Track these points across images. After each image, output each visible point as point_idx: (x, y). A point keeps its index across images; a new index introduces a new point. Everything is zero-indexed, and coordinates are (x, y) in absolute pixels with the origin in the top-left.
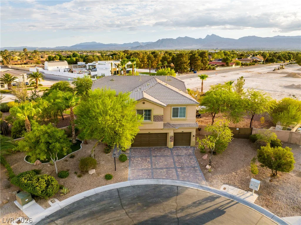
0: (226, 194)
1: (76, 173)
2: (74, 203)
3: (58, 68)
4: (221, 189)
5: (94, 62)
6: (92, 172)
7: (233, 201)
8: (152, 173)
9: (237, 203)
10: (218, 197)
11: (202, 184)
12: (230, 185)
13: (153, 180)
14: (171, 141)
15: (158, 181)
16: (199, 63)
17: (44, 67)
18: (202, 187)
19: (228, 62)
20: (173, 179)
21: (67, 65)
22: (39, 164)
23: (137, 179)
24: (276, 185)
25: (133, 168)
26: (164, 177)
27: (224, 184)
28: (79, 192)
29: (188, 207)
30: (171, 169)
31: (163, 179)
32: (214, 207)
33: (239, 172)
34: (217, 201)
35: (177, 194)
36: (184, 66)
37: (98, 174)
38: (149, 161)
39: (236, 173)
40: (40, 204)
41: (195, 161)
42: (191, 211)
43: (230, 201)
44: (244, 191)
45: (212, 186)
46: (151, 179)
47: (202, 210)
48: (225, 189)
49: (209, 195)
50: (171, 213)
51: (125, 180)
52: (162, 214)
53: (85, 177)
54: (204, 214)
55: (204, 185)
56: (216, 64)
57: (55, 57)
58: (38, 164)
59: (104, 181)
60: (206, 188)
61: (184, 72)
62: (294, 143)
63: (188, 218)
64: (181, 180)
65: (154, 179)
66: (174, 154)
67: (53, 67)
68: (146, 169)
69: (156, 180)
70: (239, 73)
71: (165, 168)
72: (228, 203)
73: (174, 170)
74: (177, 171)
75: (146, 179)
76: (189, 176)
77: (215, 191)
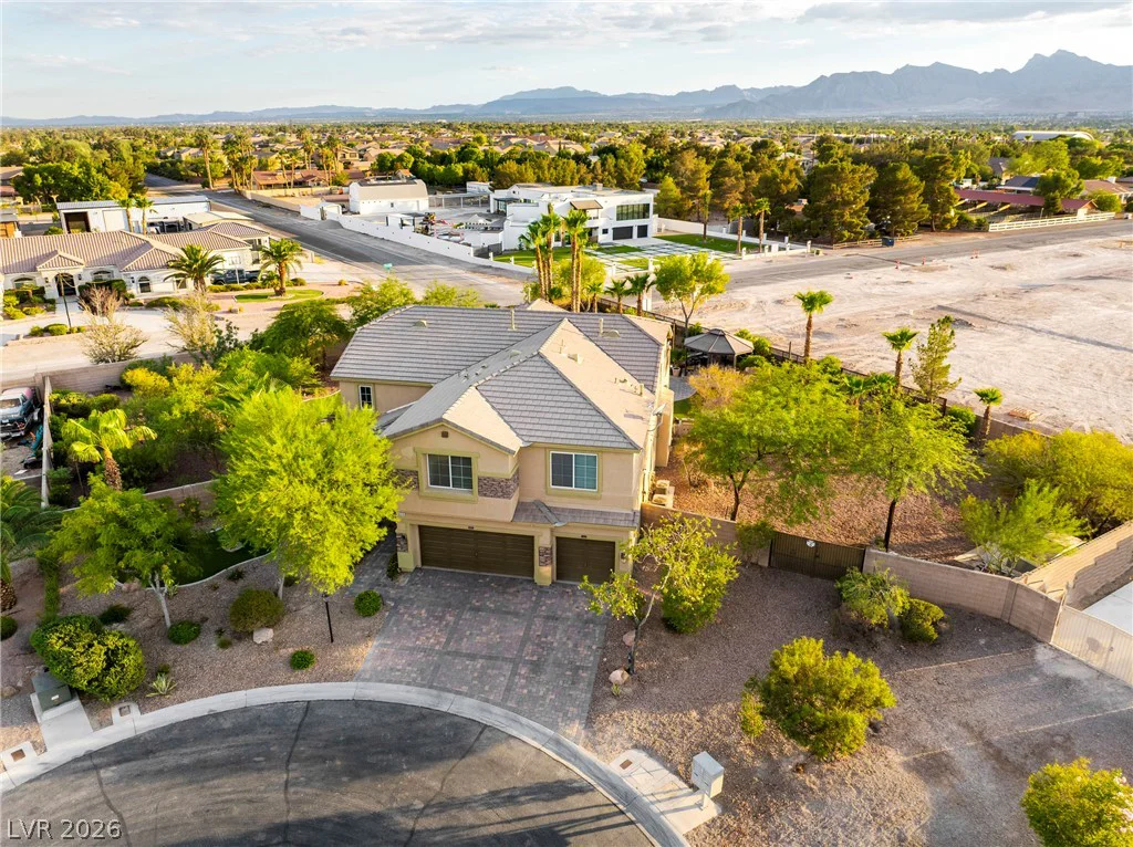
0: (615, 782)
1: (220, 632)
2: (172, 727)
3: (392, 205)
4: (613, 767)
5: (514, 188)
6: (265, 636)
7: (622, 812)
8: (437, 667)
9: (632, 823)
10: (582, 790)
11: (564, 734)
12: (651, 756)
13: (425, 690)
14: (543, 563)
15: (438, 697)
16: (914, 202)
17: (348, 201)
18: (558, 742)
19: (1054, 199)
20: (487, 701)
21: (423, 196)
22: (135, 590)
23: (381, 681)
24: (805, 787)
25: (389, 642)
26: (465, 689)
27: (635, 747)
28: (203, 695)
29: (464, 804)
30: (499, 663)
31: (458, 693)
32: (546, 821)
33: (715, 714)
34: (574, 801)
35: (466, 751)
36: (843, 216)
37: (278, 644)
38: (446, 625)
39: (702, 714)
40: (90, 714)
41: (594, 647)
42: (468, 817)
43: (614, 809)
44: (685, 786)
45: (594, 745)
46: (423, 686)
47: (502, 822)
48: (626, 765)
49: (562, 774)
50: (405, 810)
51: (349, 676)
52: (378, 808)
53: (238, 651)
54: (498, 837)
55: (568, 737)
56: (1004, 204)
57: (401, 158)
58: (132, 588)
59: (283, 673)
60: (568, 748)
61: (840, 239)
62: (1022, 628)
64: (510, 709)
65: (431, 687)
66: (544, 608)
67: (378, 202)
68: (424, 650)
69: (434, 692)
70: (1081, 252)
71: (482, 657)
72: (598, 818)
73: (508, 668)
74: (514, 673)
75: (408, 684)
76: (543, 698)
77: (589, 767)
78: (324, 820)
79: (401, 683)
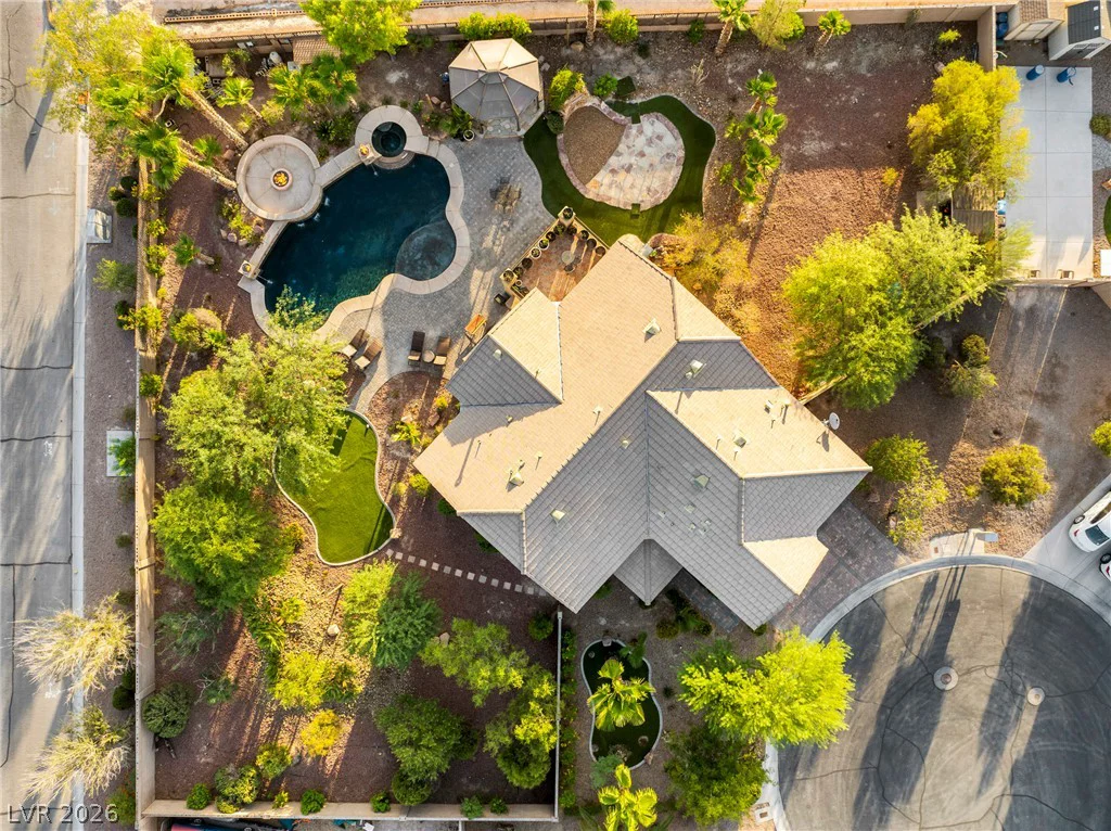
4: (935, 557)
7: (957, 568)
8: (817, 603)
9: (965, 568)
10: (936, 578)
13: (829, 615)
15: (837, 611)
18: (904, 571)
20: (857, 589)
26: (841, 596)
27: (931, 540)
29: (914, 630)
30: (836, 571)
31: (842, 600)
32: (943, 600)
34: (940, 584)
35: (884, 614)
42: (923, 632)
43: (954, 570)
44: (963, 534)
45: (916, 556)
46: (825, 616)
48: (936, 550)
49: (923, 580)
50: (903, 656)
52: (894, 668)
54: (939, 626)
55: (903, 565)
60: (911, 569)
63: (926, 648)
64: (869, 581)
65: (829, 611)
69: (834, 611)
71: (828, 577)
72: (954, 580)
73: (843, 569)
74: (848, 567)
75: (819, 622)
76: (873, 562)
77: (928, 566)
78: (889, 691)
79: (815, 625)
